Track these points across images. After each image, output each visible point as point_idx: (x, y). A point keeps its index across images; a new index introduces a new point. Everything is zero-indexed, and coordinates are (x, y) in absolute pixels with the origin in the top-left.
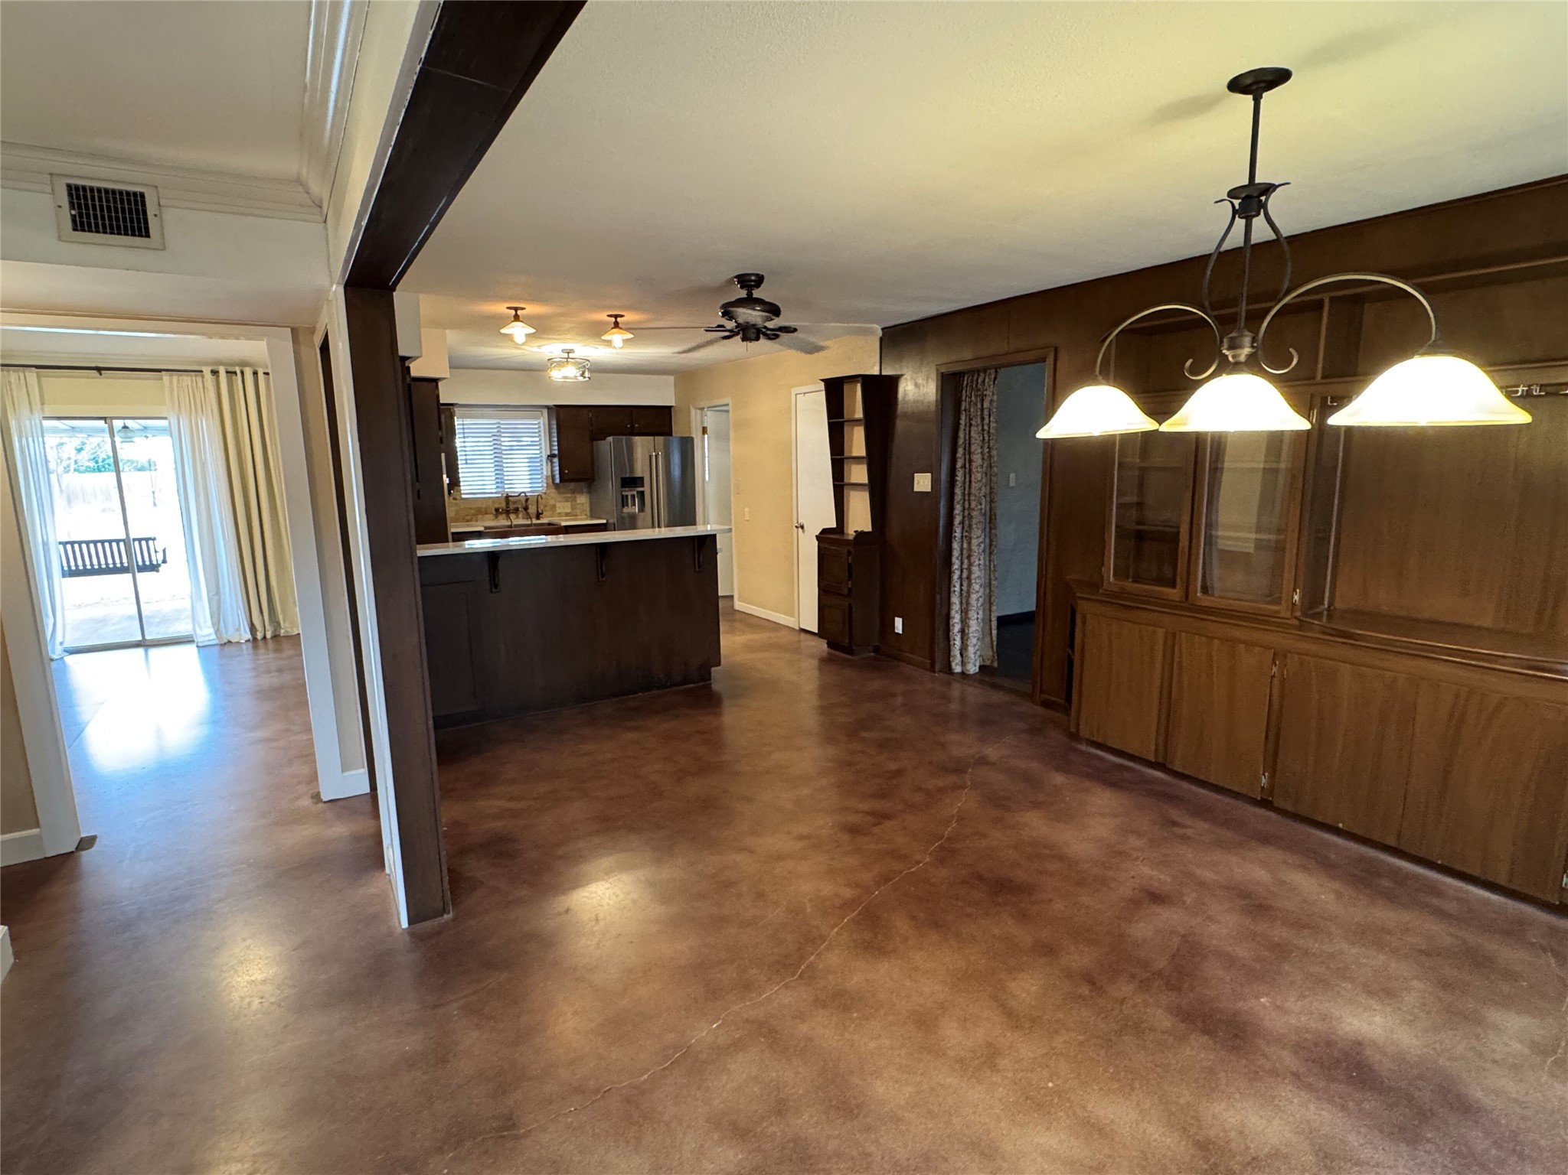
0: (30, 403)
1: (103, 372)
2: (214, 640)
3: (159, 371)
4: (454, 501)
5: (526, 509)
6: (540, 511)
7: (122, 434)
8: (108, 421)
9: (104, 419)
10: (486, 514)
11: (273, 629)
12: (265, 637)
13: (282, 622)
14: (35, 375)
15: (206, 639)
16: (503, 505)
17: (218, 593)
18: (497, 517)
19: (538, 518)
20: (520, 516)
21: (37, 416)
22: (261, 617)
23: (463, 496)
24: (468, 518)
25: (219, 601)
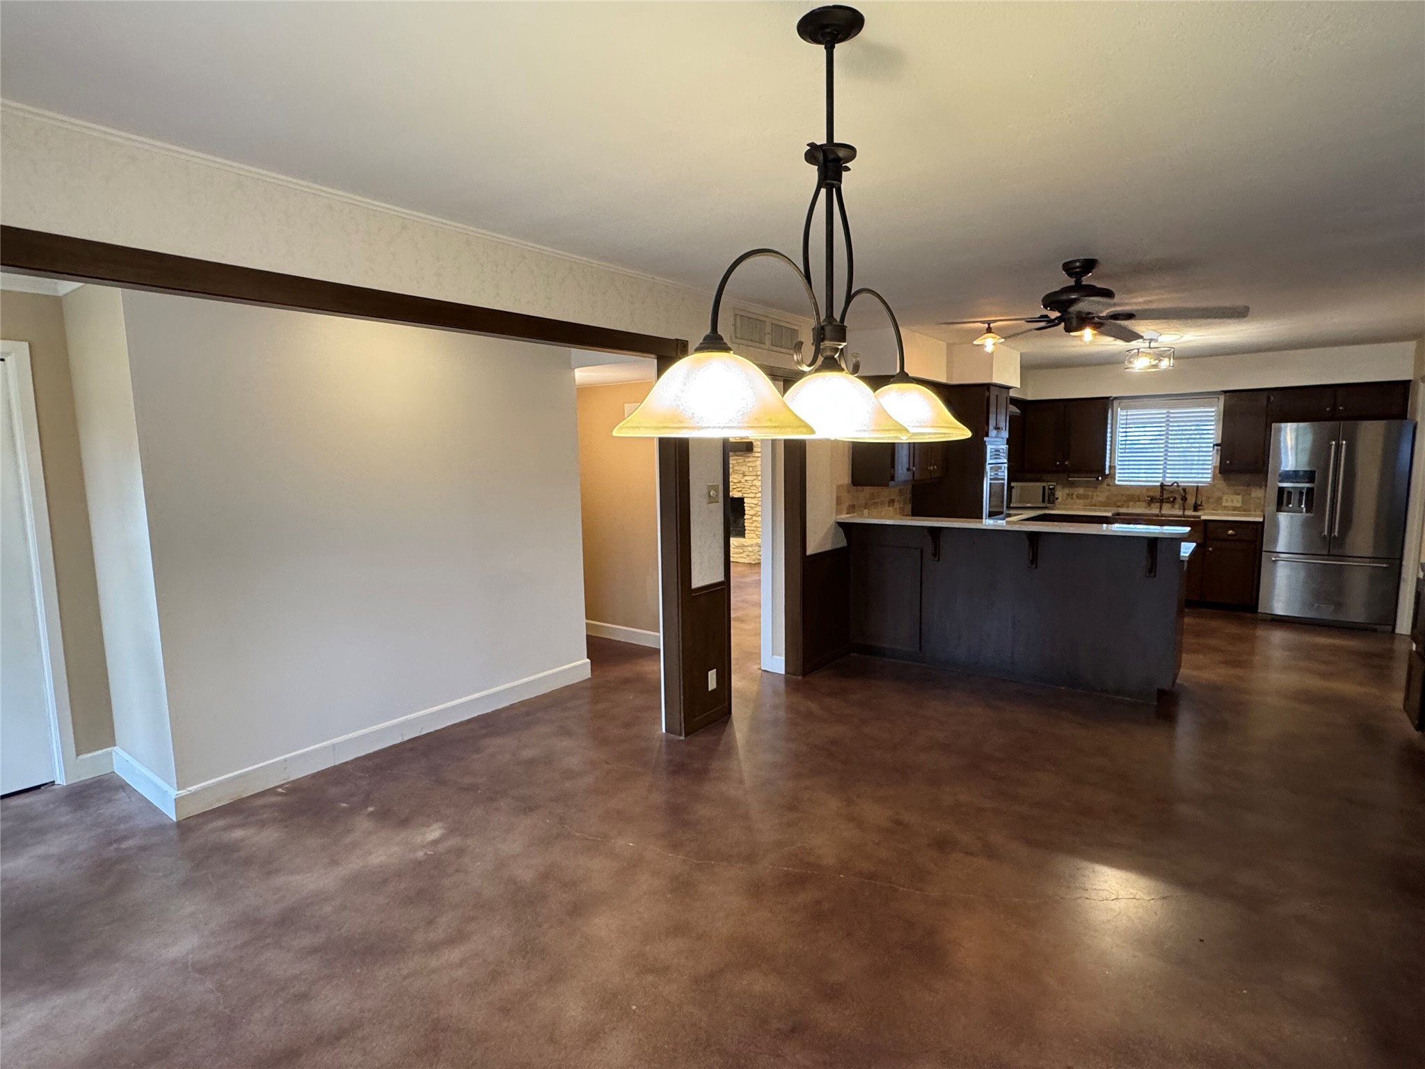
4: (1108, 487)
5: (1184, 499)
6: (1199, 503)
10: (1139, 501)
16: (1158, 494)
18: (1149, 505)
19: (1196, 508)
20: (1177, 506)
23: (1117, 483)
24: (1119, 504)
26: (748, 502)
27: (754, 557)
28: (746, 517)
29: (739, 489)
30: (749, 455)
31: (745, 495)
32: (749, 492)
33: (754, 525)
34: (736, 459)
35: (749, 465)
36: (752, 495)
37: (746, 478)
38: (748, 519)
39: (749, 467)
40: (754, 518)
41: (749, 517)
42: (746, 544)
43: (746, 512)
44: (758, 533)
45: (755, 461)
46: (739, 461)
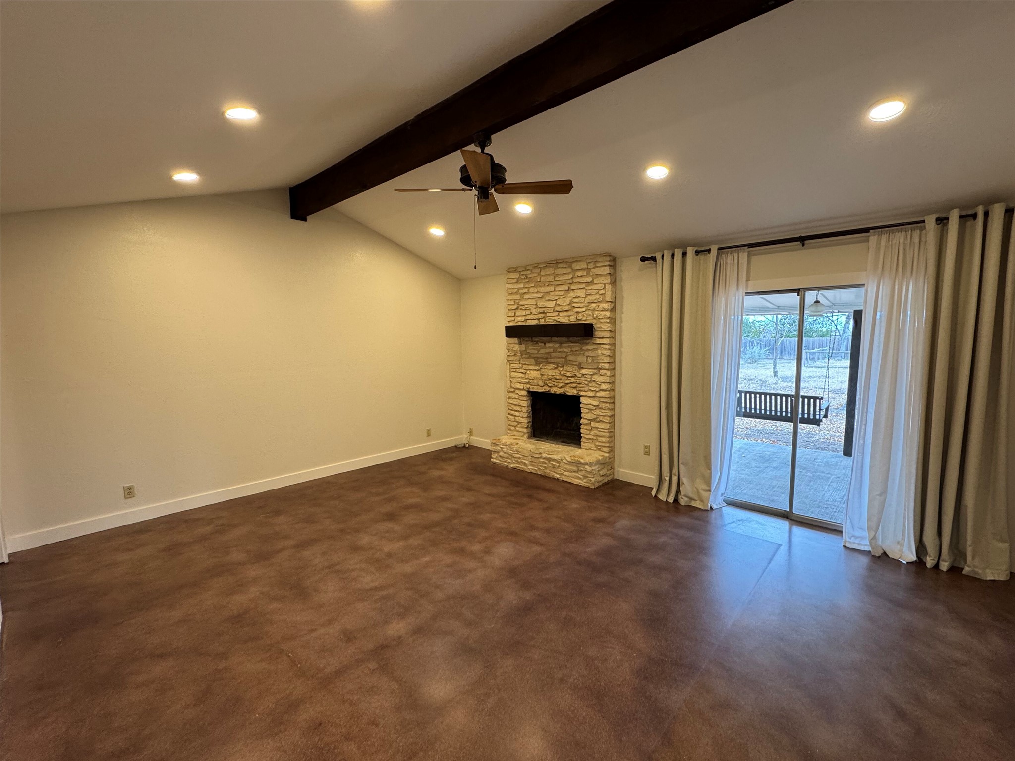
0: (738, 280)
1: (806, 242)
2: (866, 545)
3: (866, 230)
7: (813, 309)
8: (802, 293)
9: (798, 291)
11: (951, 560)
12: (937, 566)
13: (969, 558)
14: (747, 254)
15: (857, 541)
17: (884, 493)
21: (742, 291)
22: (937, 540)
25: (883, 503)
26: (585, 402)
27: (593, 480)
28: (582, 421)
29: (574, 385)
30: (588, 341)
31: (582, 394)
32: (586, 389)
33: (592, 433)
34: (570, 347)
35: (587, 354)
36: (592, 394)
37: (583, 371)
38: (586, 424)
39: (587, 357)
40: (593, 424)
41: (586, 421)
42: (582, 461)
43: (583, 415)
44: (597, 444)
45: (597, 349)
46: (573, 349)
